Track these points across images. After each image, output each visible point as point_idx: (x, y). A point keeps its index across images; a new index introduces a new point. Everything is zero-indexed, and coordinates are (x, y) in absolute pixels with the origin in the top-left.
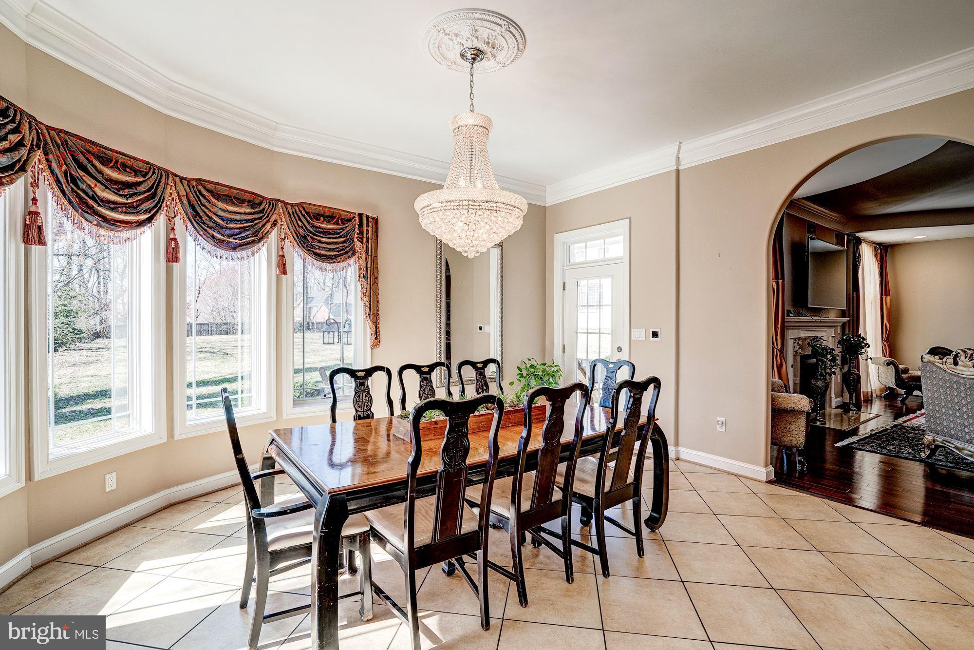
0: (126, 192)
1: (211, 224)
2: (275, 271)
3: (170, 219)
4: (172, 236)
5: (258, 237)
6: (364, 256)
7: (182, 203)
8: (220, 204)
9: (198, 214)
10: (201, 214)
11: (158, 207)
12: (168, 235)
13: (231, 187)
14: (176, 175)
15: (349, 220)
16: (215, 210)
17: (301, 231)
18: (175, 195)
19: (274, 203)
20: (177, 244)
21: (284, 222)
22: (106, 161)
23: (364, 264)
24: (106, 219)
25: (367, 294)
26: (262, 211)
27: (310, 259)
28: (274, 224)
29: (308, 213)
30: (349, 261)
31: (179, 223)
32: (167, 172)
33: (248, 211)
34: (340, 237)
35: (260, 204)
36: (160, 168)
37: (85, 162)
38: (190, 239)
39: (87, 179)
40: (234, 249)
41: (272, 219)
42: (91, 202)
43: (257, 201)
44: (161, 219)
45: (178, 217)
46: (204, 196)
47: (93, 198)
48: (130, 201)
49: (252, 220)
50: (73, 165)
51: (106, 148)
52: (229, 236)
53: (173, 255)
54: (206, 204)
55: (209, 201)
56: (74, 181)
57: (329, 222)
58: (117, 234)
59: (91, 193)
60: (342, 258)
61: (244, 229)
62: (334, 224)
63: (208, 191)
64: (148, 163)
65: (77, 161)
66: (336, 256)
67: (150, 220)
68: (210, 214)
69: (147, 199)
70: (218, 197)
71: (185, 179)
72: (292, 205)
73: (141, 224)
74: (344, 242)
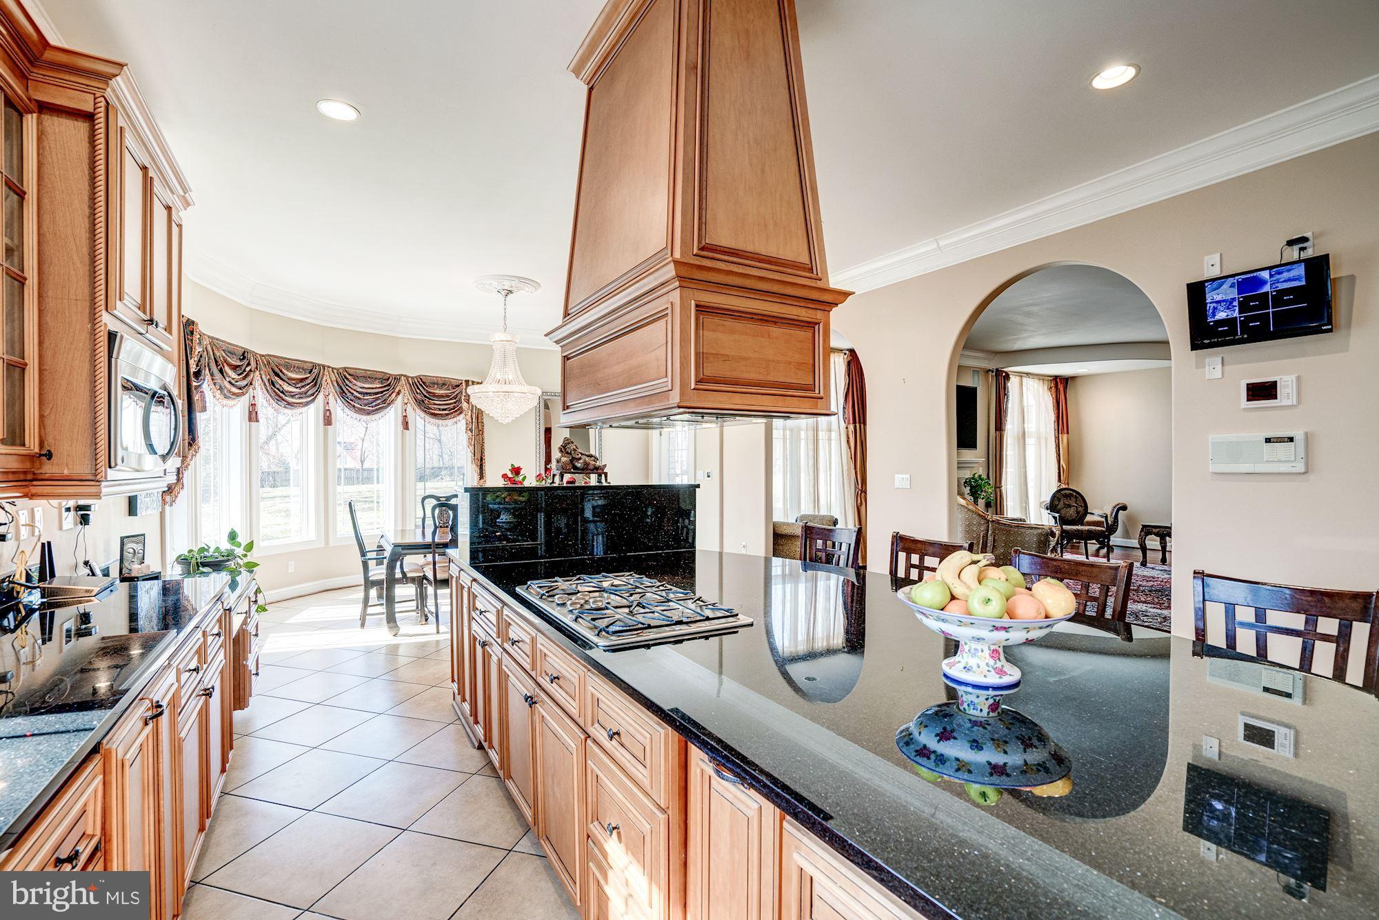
0: (300, 385)
1: (353, 398)
2: (400, 427)
3: (326, 396)
4: (327, 408)
5: (386, 403)
6: (470, 414)
7: (333, 385)
8: (359, 384)
9: (344, 392)
10: (346, 392)
11: (318, 391)
12: (325, 407)
13: (366, 370)
14: (329, 367)
15: (458, 386)
16: (355, 388)
17: (419, 396)
18: (329, 381)
19: (397, 379)
20: (330, 413)
21: (406, 391)
22: (288, 367)
23: (470, 420)
24: (289, 404)
25: (473, 443)
26: (389, 385)
27: (428, 418)
28: (398, 393)
29: (424, 383)
30: (458, 418)
31: (331, 398)
32: (324, 367)
33: (378, 386)
34: (451, 399)
35: (388, 380)
36: (319, 365)
37: (279, 372)
38: (339, 410)
39: (280, 382)
40: (369, 414)
41: (397, 390)
42: (281, 395)
43: (386, 377)
44: (321, 397)
45: (331, 395)
46: (347, 379)
47: (282, 392)
48: (303, 390)
49: (382, 392)
50: (272, 374)
51: (289, 359)
52: (366, 405)
53: (328, 421)
54: (349, 384)
55: (350, 382)
56: (273, 384)
57: (441, 389)
58: (295, 411)
59: (281, 389)
60: (452, 415)
61: (377, 399)
62: (445, 390)
63: (350, 375)
64: (312, 363)
65: (274, 372)
66: (447, 415)
67: (313, 400)
68: (352, 391)
69: (310, 388)
70: (356, 377)
71: (335, 369)
72: (412, 378)
73: (307, 404)
74: (455, 403)
